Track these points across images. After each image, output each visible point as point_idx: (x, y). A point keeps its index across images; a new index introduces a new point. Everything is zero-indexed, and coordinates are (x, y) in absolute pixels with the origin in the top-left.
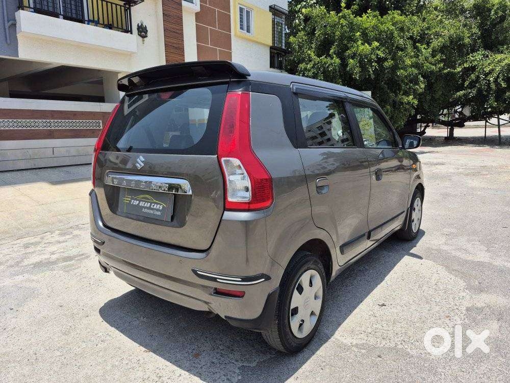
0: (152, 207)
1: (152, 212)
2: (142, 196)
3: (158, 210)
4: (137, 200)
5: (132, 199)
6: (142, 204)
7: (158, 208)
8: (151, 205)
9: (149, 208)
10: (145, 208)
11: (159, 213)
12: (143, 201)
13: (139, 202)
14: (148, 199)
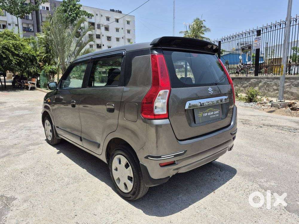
0: (214, 113)
1: (214, 116)
2: (208, 110)
3: (217, 114)
4: (206, 113)
5: (203, 113)
6: (209, 114)
7: (217, 112)
8: (213, 113)
9: (213, 114)
10: (211, 115)
11: (217, 115)
12: (209, 112)
13: (208, 113)
14: (211, 110)
